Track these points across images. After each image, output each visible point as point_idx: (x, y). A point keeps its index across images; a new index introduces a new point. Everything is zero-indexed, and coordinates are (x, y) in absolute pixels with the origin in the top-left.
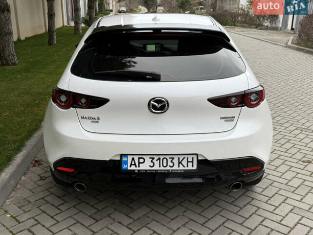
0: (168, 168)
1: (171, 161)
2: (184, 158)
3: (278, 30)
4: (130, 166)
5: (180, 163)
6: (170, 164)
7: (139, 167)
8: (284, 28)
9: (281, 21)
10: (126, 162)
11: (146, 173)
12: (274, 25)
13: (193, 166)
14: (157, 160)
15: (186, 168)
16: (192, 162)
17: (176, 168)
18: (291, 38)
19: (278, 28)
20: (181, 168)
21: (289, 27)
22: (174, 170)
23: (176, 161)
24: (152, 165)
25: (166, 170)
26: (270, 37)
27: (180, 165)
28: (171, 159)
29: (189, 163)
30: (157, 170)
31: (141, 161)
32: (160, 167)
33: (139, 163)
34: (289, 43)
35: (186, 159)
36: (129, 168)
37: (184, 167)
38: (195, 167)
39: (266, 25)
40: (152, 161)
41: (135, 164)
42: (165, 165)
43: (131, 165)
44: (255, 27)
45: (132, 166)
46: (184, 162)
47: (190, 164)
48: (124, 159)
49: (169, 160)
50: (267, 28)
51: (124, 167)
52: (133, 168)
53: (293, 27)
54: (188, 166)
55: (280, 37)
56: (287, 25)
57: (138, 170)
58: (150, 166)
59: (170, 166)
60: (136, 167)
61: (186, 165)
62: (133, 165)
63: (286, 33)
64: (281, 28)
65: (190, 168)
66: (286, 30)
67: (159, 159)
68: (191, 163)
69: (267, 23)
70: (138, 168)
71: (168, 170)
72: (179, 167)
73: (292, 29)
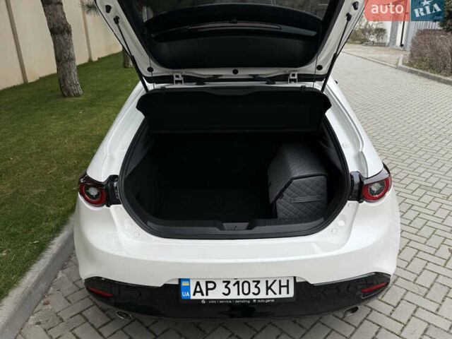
0: (251, 296)
1: (256, 286)
2: (275, 281)
3: (385, 46)
4: (194, 295)
5: (268, 288)
6: (254, 290)
7: (207, 295)
8: (392, 44)
9: (389, 36)
10: (188, 289)
11: (217, 304)
12: (381, 41)
13: (288, 293)
14: (234, 285)
15: (278, 296)
16: (287, 286)
17: (262, 295)
18: (401, 56)
19: (385, 43)
20: (271, 295)
21: (398, 43)
22: (260, 299)
23: (262, 286)
24: (226, 291)
25: (248, 300)
26: (377, 56)
27: (269, 291)
28: (256, 283)
29: (282, 289)
30: (235, 300)
31: (211, 286)
32: (239, 294)
33: (207, 289)
34: (400, 64)
35: (277, 283)
36: (192, 297)
37: (275, 294)
38: (291, 294)
39: (372, 40)
40: (226, 287)
41: (201, 292)
42: (246, 291)
43: (195, 292)
44: (359, 42)
45: (197, 294)
46: (276, 287)
47: (284, 290)
48: (184, 284)
49: (253, 285)
50: (373, 44)
51: (184, 295)
52: (198, 296)
53: (403, 43)
54: (280, 293)
55: (387, 55)
56: (395, 41)
57: (206, 300)
58: (224, 294)
59: (254, 293)
60: (203, 295)
61: (277, 292)
62: (198, 292)
63: (395, 49)
64: (389, 44)
65: (284, 295)
66: (394, 47)
67: (238, 283)
68: (286, 288)
69: (373, 38)
70: (205, 297)
71: (252, 300)
72: (267, 294)
73: (402, 45)
